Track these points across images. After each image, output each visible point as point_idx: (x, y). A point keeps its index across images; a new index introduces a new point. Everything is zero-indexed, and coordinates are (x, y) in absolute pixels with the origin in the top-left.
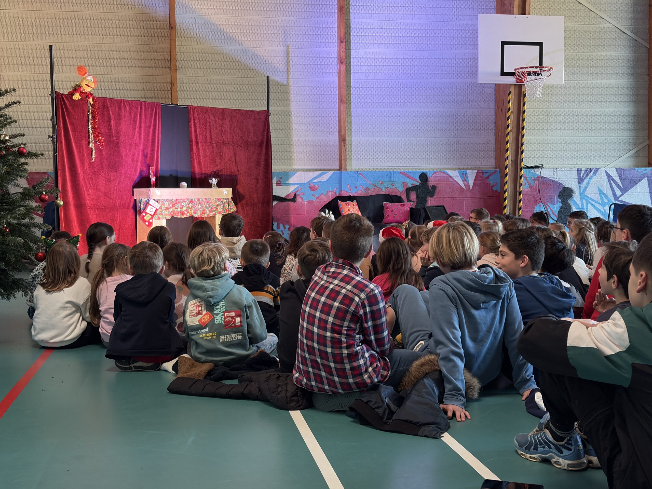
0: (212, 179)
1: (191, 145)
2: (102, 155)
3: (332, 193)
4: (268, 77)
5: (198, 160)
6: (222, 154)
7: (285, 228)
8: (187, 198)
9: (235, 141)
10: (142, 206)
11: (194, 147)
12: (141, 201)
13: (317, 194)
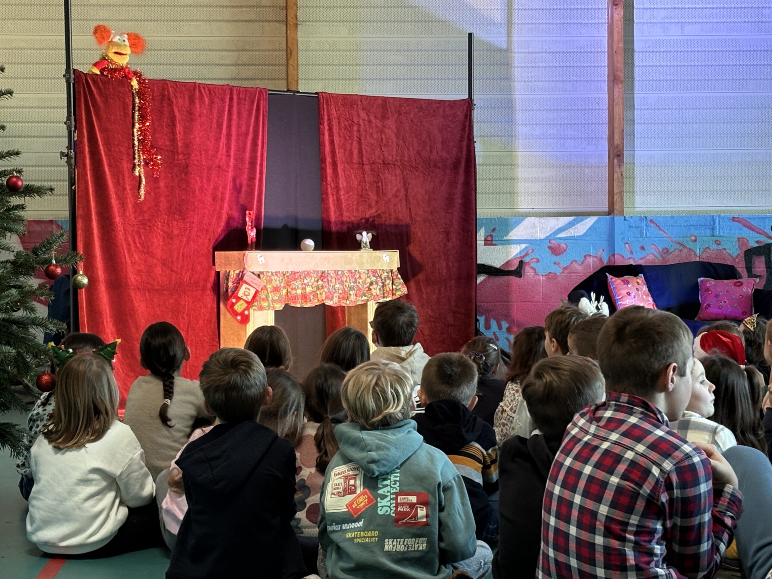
0: (361, 234)
1: (323, 170)
2: (159, 188)
3: (595, 259)
4: (470, 35)
5: (335, 197)
6: (380, 184)
7: (500, 328)
8: (314, 270)
9: (406, 159)
10: (230, 284)
11: (329, 171)
12: (229, 275)
13: (564, 260)
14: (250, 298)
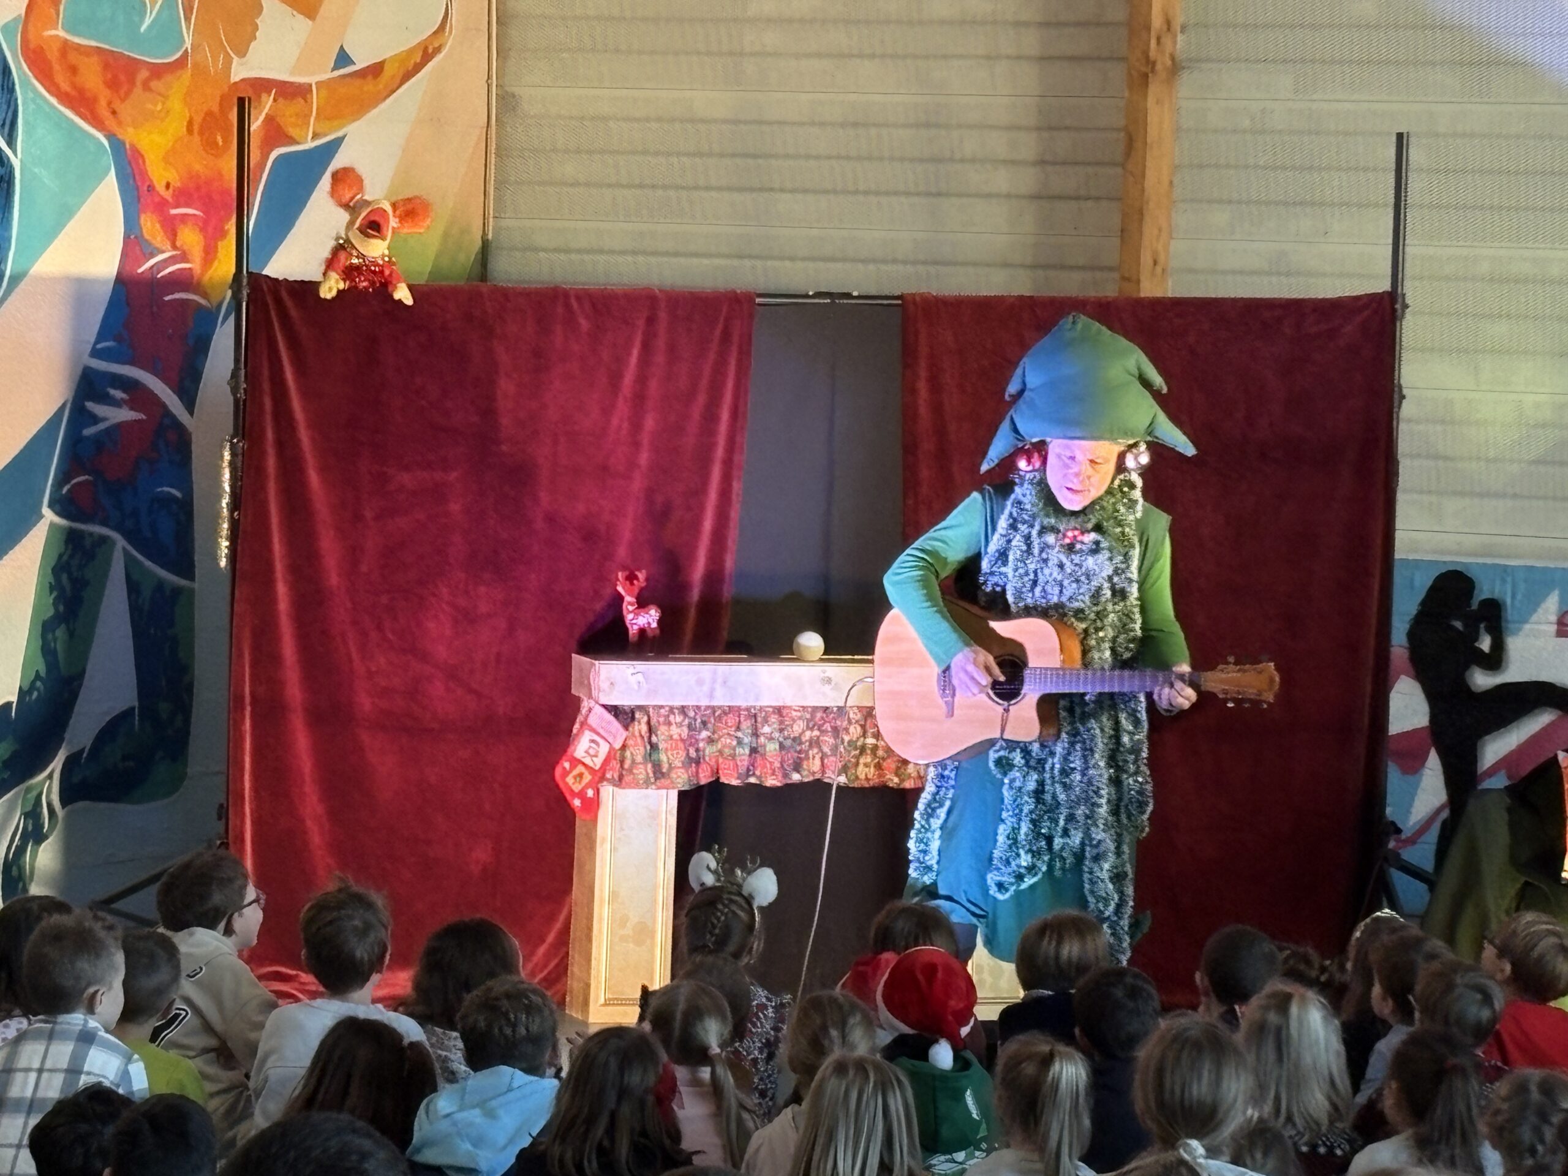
4: (1400, 136)
14: (597, 763)
